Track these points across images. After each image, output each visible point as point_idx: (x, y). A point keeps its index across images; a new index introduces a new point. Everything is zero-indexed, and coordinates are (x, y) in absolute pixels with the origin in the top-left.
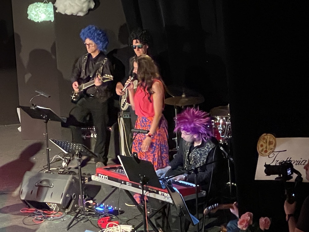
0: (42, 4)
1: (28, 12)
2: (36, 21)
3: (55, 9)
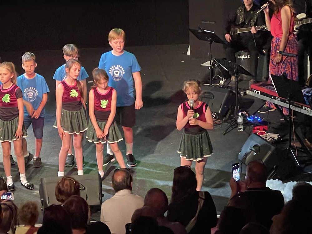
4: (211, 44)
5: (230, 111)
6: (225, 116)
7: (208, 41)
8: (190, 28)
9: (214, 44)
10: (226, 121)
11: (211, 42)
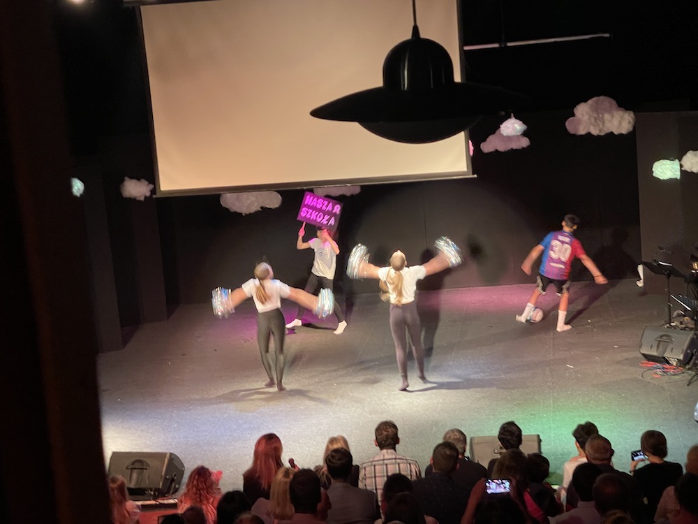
0: (668, 162)
1: (653, 169)
2: (661, 178)
3: (681, 166)
4: (668, 278)
5: (694, 357)
6: (688, 363)
7: (664, 274)
8: (643, 260)
9: (672, 277)
10: (689, 369)
11: (669, 276)
